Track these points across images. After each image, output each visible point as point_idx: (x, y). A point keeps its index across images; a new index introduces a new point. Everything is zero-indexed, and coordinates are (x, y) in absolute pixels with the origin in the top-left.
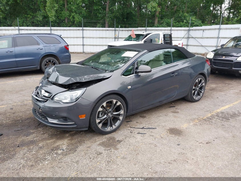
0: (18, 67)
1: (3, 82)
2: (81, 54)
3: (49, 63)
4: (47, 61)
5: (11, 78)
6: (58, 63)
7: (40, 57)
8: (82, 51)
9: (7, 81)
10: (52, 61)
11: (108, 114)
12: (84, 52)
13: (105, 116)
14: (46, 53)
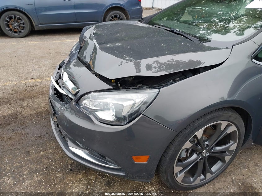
0: (77, 22)
1: (59, 40)
2: (149, 10)
3: (115, 18)
4: (113, 16)
5: (69, 36)
6: (126, 18)
7: (104, 9)
8: (151, 6)
9: (65, 40)
10: (118, 16)
11: (201, 153)
12: (153, 8)
13: (195, 156)
14: (111, 5)
